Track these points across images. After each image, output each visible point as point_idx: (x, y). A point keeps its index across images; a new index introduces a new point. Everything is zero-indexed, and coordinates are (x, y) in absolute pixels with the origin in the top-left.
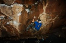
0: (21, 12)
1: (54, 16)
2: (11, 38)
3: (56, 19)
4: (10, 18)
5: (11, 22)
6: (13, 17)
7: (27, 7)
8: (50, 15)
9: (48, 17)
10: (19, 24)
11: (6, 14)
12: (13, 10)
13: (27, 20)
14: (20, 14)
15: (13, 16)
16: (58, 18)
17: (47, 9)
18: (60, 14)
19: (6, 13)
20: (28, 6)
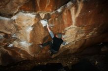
0: (32, 26)
1: (89, 29)
2: (18, 65)
3: (93, 34)
4: (13, 36)
5: (16, 42)
6: (19, 35)
7: (43, 17)
8: (82, 28)
9: (78, 31)
10: (30, 44)
11: (5, 31)
12: (17, 24)
13: (43, 37)
14: (31, 29)
15: (18, 32)
16: (96, 32)
17: (78, 19)
18: (99, 26)
19: (6, 29)
20: (44, 15)
